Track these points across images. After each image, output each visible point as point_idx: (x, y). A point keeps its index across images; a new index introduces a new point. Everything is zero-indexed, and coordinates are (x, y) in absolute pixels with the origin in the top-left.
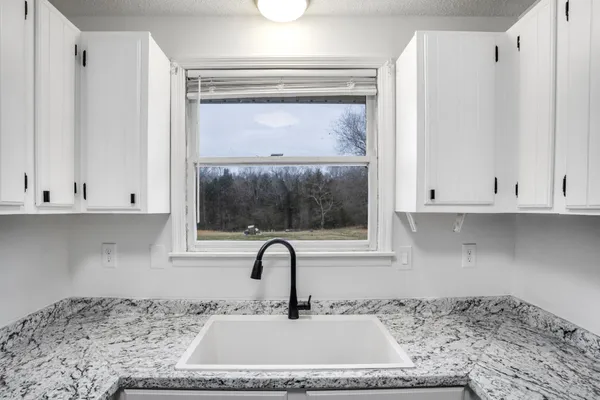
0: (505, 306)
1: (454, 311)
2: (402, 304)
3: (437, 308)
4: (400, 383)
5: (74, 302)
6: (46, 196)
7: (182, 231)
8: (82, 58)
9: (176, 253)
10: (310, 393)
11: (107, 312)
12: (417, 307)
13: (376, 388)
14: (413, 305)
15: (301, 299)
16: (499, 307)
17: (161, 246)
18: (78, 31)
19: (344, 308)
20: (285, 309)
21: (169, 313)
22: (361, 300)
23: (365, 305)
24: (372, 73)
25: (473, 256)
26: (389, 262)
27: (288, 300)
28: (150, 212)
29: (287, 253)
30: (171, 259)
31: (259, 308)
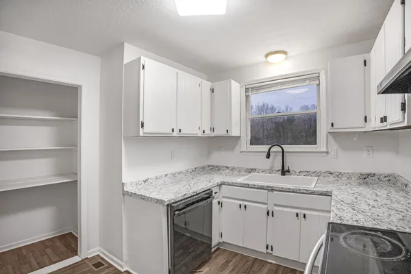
0: (391, 178)
1: (359, 178)
2: (331, 173)
3: (349, 176)
4: (305, 191)
5: (209, 166)
6: (204, 132)
7: (245, 143)
8: (212, 91)
9: (242, 150)
10: (275, 192)
11: (219, 170)
12: (340, 175)
13: (296, 192)
14: (337, 174)
15: (286, 168)
16: (387, 179)
17: (237, 148)
18: (210, 83)
19: (305, 173)
20: (280, 172)
21: (239, 171)
22: (312, 170)
23: (314, 173)
24: (317, 75)
25: (371, 152)
26: (325, 154)
27: (281, 168)
28: (233, 135)
29: (281, 150)
30: (241, 152)
31: (271, 171)
